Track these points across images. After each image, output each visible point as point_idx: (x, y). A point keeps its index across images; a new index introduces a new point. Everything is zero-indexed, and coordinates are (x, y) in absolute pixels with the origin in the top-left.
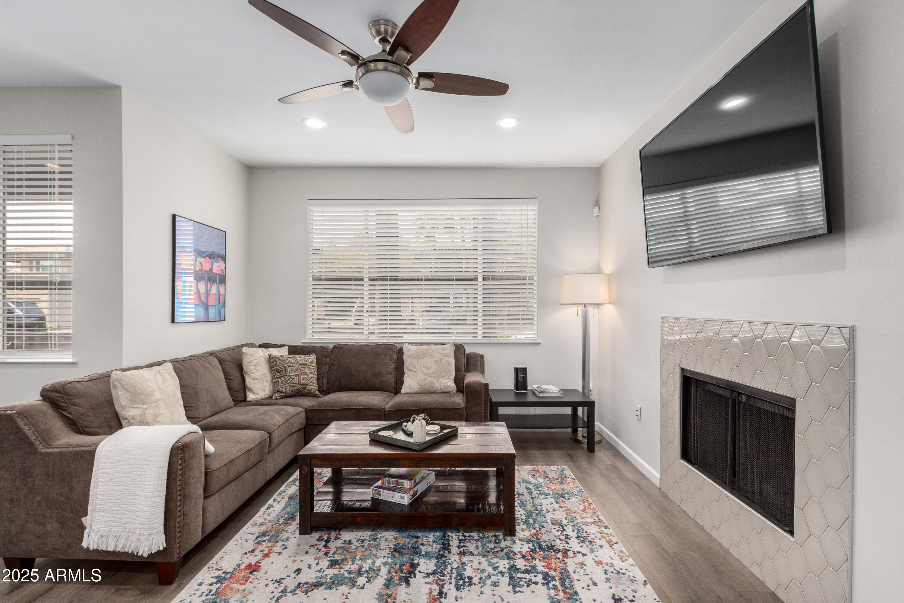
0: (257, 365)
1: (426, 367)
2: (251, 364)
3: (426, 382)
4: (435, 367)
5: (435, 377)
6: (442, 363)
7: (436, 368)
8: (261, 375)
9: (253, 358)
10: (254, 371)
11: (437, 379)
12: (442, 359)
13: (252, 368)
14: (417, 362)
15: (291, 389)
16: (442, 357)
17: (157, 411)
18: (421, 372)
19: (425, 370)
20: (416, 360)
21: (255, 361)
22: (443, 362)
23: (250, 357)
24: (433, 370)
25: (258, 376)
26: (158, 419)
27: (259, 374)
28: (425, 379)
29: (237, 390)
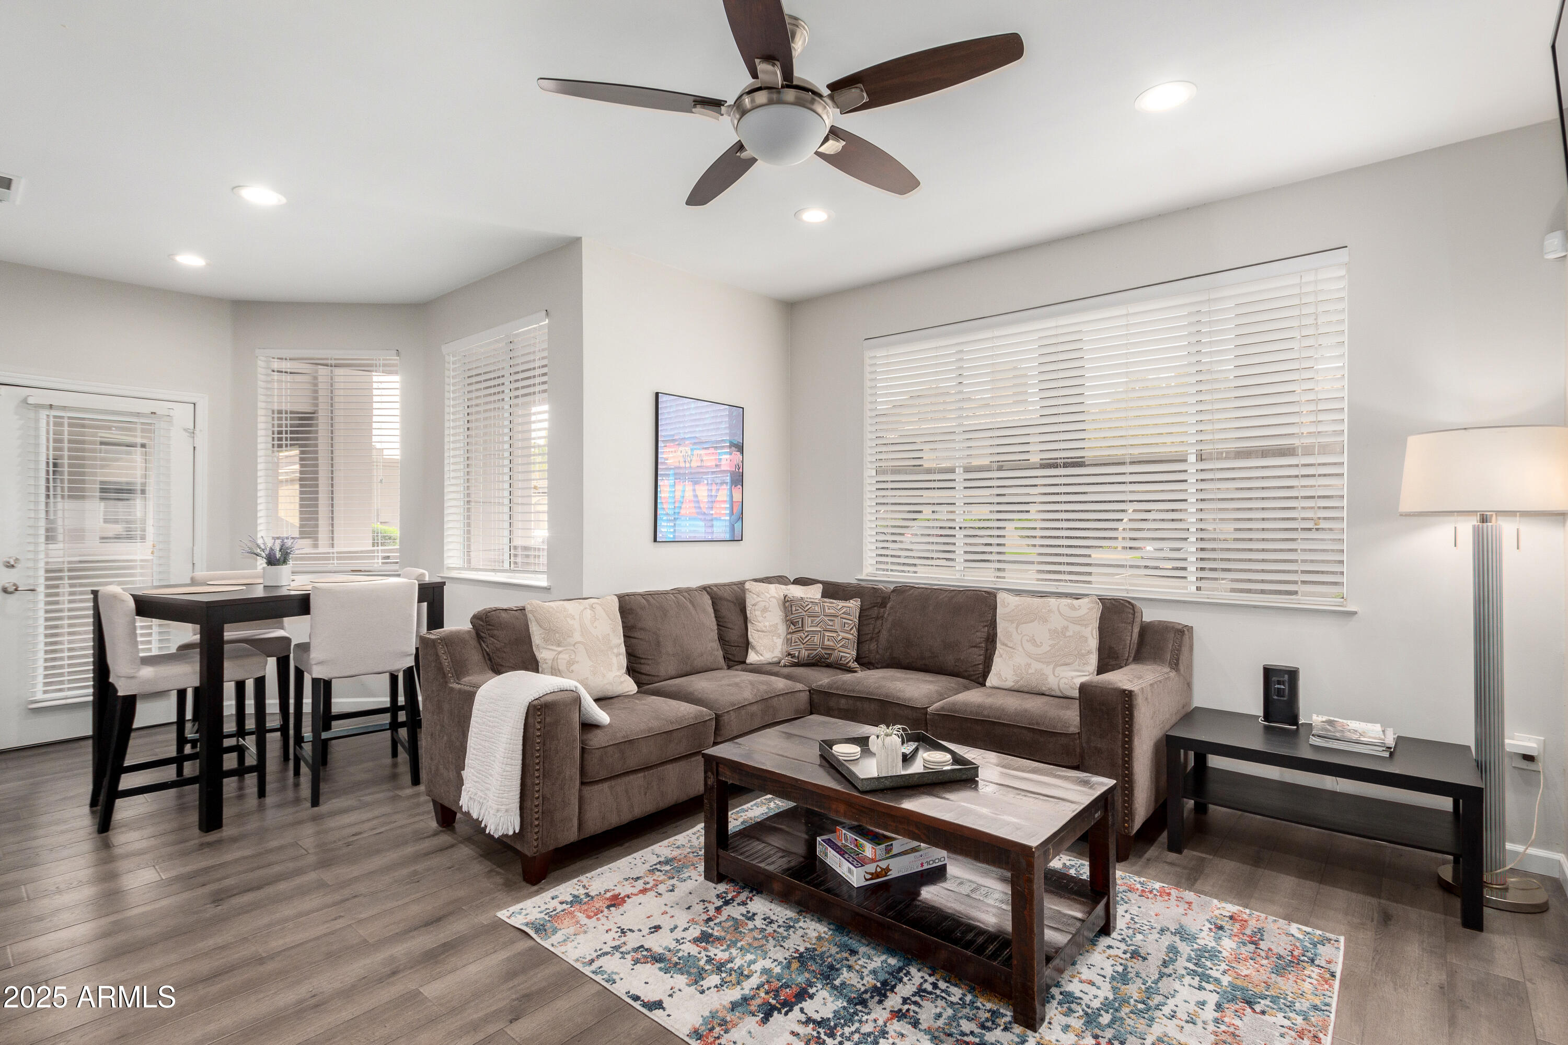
0: (765, 610)
1: (1033, 641)
2: (756, 607)
3: (1030, 671)
4: (1051, 642)
5: (1048, 663)
6: (1065, 637)
7: (1053, 646)
8: (770, 626)
9: (760, 599)
10: (760, 619)
11: (1052, 666)
12: (1066, 628)
13: (758, 613)
14: (1017, 628)
15: (806, 654)
16: (1066, 623)
17: (573, 657)
18: (1021, 649)
19: (1029, 647)
20: (1015, 625)
21: (763, 604)
22: (1068, 634)
23: (755, 596)
24: (1046, 648)
25: (765, 627)
26: (572, 668)
27: (767, 624)
28: (1029, 665)
29: (736, 644)
